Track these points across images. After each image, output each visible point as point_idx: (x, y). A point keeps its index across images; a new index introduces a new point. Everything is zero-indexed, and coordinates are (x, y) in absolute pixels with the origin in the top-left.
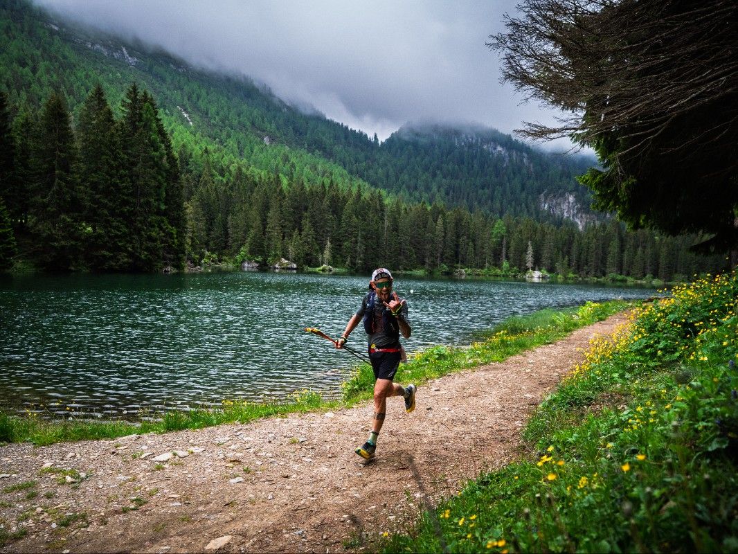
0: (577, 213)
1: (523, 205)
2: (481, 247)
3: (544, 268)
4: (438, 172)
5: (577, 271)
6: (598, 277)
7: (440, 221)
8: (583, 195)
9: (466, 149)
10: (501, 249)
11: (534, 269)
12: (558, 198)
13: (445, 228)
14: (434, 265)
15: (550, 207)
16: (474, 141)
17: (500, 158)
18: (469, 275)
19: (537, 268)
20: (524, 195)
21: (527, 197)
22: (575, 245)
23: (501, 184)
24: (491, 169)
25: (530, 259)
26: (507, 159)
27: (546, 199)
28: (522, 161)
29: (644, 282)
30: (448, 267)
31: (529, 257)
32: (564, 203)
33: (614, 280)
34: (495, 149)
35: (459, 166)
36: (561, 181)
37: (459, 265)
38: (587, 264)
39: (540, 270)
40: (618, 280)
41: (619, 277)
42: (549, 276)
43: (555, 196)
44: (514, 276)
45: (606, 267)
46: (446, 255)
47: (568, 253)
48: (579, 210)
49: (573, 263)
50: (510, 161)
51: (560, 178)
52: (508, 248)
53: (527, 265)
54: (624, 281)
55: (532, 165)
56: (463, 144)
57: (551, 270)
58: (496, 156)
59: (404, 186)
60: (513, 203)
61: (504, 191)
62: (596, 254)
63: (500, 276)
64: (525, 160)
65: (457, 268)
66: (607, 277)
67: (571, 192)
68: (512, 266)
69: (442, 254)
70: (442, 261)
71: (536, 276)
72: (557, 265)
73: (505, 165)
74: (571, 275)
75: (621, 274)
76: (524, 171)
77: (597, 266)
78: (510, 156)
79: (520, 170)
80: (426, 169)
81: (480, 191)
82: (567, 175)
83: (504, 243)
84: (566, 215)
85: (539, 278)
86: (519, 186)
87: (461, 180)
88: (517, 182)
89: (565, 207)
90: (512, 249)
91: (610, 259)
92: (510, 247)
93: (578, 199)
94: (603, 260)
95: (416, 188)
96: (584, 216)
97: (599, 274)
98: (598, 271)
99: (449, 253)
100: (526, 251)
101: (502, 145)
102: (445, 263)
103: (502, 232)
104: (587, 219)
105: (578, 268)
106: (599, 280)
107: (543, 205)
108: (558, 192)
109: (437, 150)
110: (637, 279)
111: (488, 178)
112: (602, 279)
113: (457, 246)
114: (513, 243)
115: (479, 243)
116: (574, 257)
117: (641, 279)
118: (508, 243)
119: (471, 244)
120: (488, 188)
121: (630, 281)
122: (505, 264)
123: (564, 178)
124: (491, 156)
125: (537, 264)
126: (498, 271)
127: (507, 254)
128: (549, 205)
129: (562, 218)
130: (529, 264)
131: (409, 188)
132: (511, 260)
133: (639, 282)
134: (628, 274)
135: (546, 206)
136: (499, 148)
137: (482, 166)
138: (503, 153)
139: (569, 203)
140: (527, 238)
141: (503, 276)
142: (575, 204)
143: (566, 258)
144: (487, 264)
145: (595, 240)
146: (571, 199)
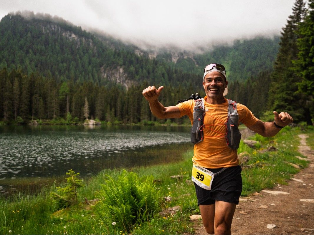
0: (126, 80)
1: (90, 75)
2: (50, 103)
3: (97, 117)
4: (30, 50)
5: (121, 119)
6: (135, 123)
7: (16, 83)
8: (128, 67)
9: (50, 35)
10: (66, 104)
11: (90, 118)
12: (113, 70)
13: (21, 89)
14: (12, 117)
15: (107, 76)
16: (56, 30)
17: (74, 42)
18: (40, 124)
19: (92, 118)
20: (90, 67)
21: (93, 69)
22: (119, 100)
23: (75, 60)
24: (67, 49)
25: (86, 111)
26: (79, 43)
27: (105, 70)
28: (89, 44)
29: (165, 125)
30: (23, 118)
31: (86, 109)
32: (117, 73)
33: (146, 124)
34: (70, 36)
35: (45, 46)
36: (114, 58)
37: (33, 117)
38: (127, 114)
39: (94, 119)
40: (148, 125)
41: (149, 122)
42: (100, 123)
43: (110, 69)
44: (76, 124)
45: (140, 115)
46: (21, 109)
47: (115, 106)
48: (126, 78)
49: (119, 113)
50: (81, 44)
51: (114, 56)
52: (71, 103)
53: (85, 115)
54: (152, 125)
55: (95, 48)
56: (48, 31)
57: (103, 119)
58: (71, 40)
59: (4, 60)
60: (83, 73)
61: (77, 65)
62: (134, 106)
63: (64, 124)
64: (91, 44)
65: (31, 119)
66: (141, 123)
67: (121, 66)
68: (73, 117)
69: (19, 108)
70: (18, 115)
71: (91, 123)
72: (107, 115)
73: (77, 47)
74: (117, 122)
75: (150, 120)
76: (90, 51)
77: (135, 115)
78: (81, 41)
79: (87, 51)
80: (21, 48)
81: (61, 64)
82: (117, 54)
83: (68, 99)
84: (118, 81)
85: (93, 125)
86: (87, 61)
87: (47, 56)
88: (86, 58)
89: (117, 75)
90: (73, 104)
91: (142, 110)
92: (72, 102)
93: (125, 71)
94: (139, 110)
95: (13, 62)
96: (129, 81)
97: (136, 120)
98: (136, 118)
99: (24, 107)
100: (84, 105)
101: (75, 34)
102: (21, 116)
103: (66, 91)
104: (132, 83)
105: (122, 117)
106: (136, 124)
107: (103, 74)
108: (113, 66)
109: (29, 35)
110: (161, 123)
111: (66, 55)
112: (138, 124)
113: (31, 102)
114: (74, 100)
115: (49, 99)
116: (119, 109)
117: (163, 123)
118: (71, 99)
119: (41, 100)
120: (66, 63)
121: (157, 124)
122: (69, 115)
123: (116, 56)
124: (68, 40)
125: (92, 115)
126: (63, 120)
127: (70, 107)
128: (107, 75)
129: (116, 83)
130: (86, 115)
131: (7, 61)
132: (73, 112)
133: (162, 125)
134: (155, 120)
135: (105, 75)
136: (73, 36)
137: (62, 47)
138: (76, 38)
139: (120, 73)
140: (85, 95)
141: (67, 124)
142: (123, 74)
143: (113, 110)
144: (54, 116)
145: (132, 97)
146: (121, 70)
